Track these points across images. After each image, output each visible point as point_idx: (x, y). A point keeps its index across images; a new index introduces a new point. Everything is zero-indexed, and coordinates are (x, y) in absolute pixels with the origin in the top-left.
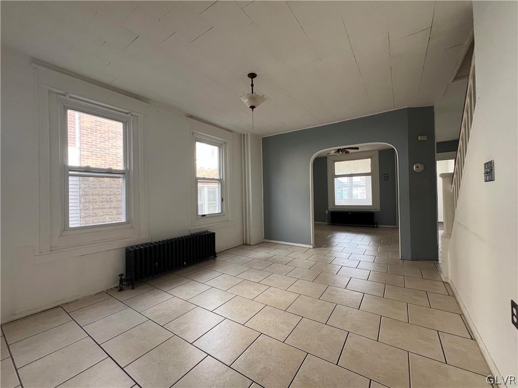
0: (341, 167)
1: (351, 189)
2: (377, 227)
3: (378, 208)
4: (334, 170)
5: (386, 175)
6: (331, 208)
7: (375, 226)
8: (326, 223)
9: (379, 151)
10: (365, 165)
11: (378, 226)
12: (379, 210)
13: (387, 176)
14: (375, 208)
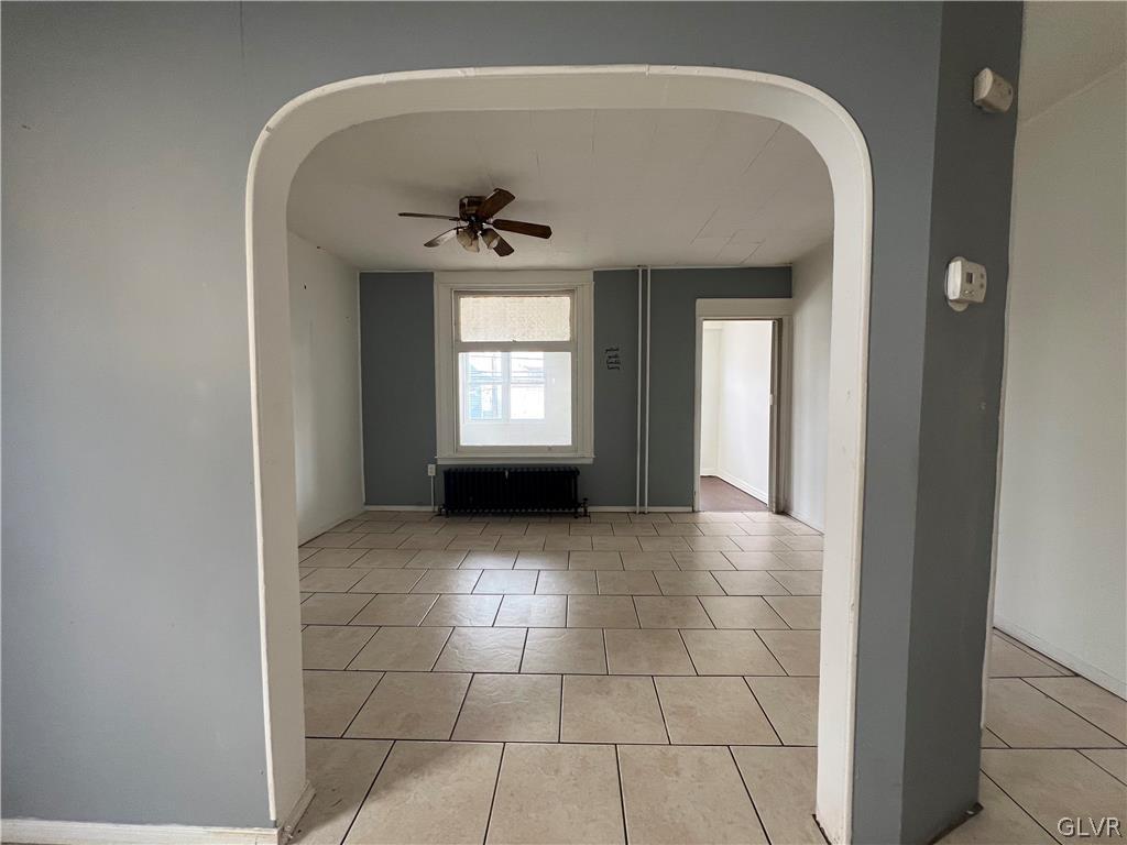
0: (478, 316)
1: (506, 392)
2: (586, 514)
3: (586, 455)
4: (457, 324)
5: (611, 354)
6: (445, 456)
7: (581, 510)
8: (430, 509)
9: (595, 272)
10: (554, 316)
11: (590, 509)
12: (590, 461)
13: (616, 356)
14: (579, 454)
